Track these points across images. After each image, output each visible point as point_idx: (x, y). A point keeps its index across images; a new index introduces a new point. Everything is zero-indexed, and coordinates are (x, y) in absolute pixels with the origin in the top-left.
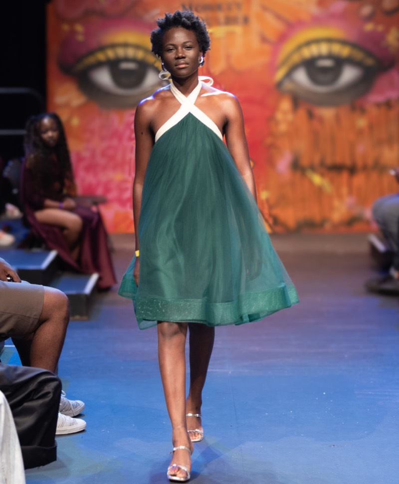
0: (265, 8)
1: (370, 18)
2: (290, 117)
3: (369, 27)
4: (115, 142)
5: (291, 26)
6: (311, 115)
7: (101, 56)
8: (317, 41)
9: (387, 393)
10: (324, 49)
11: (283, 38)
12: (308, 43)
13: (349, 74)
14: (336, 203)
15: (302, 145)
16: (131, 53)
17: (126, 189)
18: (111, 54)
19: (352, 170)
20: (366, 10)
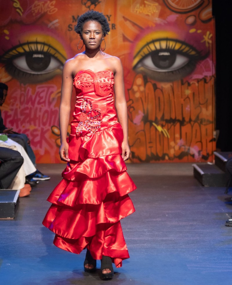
0: (126, 19)
1: (192, 25)
2: (142, 88)
3: (192, 31)
4: (30, 105)
5: (143, 30)
6: (155, 87)
7: (21, 50)
8: (159, 40)
9: (208, 266)
10: (164, 45)
11: (137, 38)
12: (153, 41)
13: (180, 61)
14: (172, 144)
15: (150, 107)
16: (39, 47)
17: (37, 135)
18: (27, 48)
19: (182, 123)
20: (191, 20)
